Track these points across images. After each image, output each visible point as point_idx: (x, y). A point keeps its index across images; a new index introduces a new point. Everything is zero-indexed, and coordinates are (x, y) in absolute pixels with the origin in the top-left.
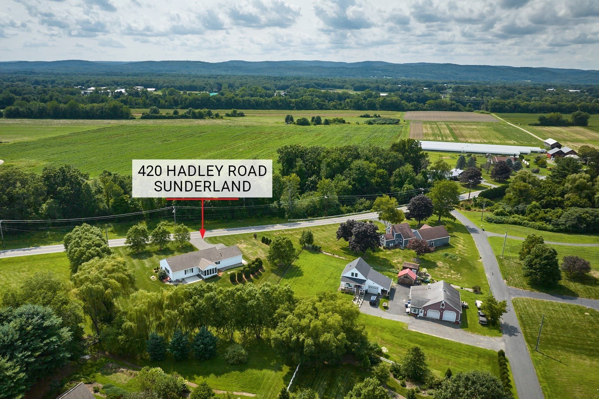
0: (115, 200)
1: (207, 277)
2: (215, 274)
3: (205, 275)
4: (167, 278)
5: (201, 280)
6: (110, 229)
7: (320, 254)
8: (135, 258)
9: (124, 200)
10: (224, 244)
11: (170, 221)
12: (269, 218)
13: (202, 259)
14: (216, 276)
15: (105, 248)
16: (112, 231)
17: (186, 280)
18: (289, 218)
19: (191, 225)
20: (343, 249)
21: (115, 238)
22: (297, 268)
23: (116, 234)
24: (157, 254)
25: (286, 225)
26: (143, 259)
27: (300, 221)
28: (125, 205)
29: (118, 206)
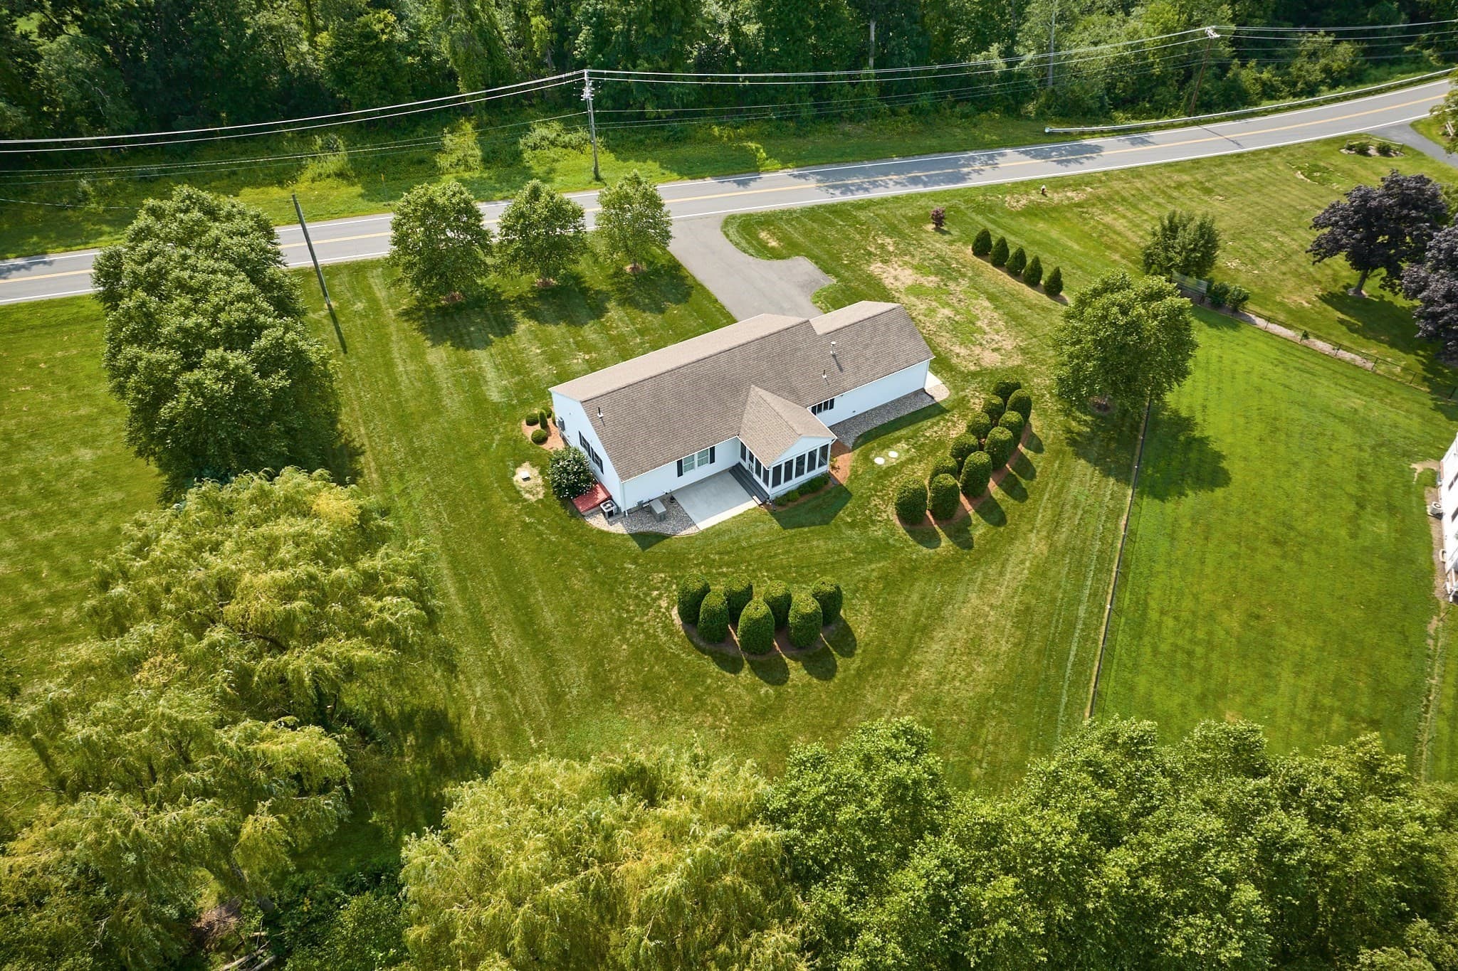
0: (337, 35)
1: (785, 487)
2: (818, 471)
3: (776, 482)
4: (594, 491)
5: (753, 503)
6: (334, 162)
7: (1245, 331)
8: (437, 341)
9: (374, 35)
10: (816, 260)
11: (569, 126)
12: (965, 116)
13: (757, 392)
14: (826, 478)
15: (278, 344)
16: (340, 175)
17: (683, 503)
18: (1041, 114)
19: (658, 146)
20: (1331, 299)
21: (353, 213)
22: (1184, 424)
23: (358, 189)
24: (532, 314)
25: (1046, 156)
26: (472, 346)
27: (1093, 134)
28: (378, 56)
29: (351, 62)
